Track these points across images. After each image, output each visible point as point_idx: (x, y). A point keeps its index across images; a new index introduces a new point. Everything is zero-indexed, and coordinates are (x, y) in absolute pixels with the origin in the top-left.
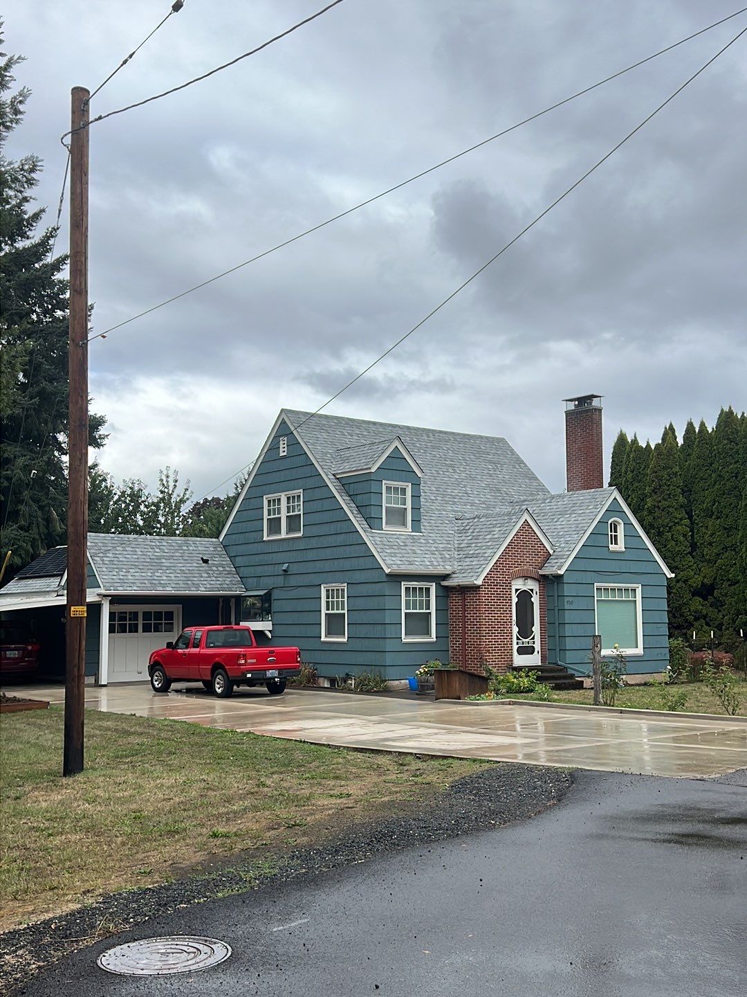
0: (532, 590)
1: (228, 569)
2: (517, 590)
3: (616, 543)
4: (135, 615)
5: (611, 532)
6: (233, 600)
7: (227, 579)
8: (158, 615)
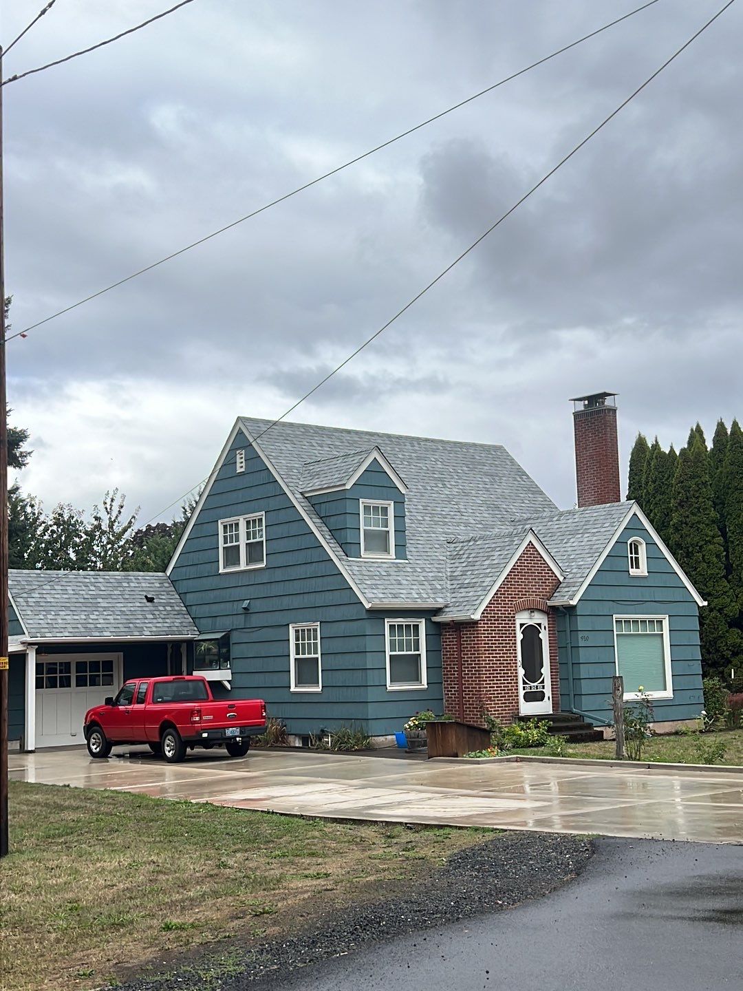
0: (539, 625)
1: (177, 608)
2: (522, 625)
3: (637, 567)
4: (66, 667)
5: (631, 553)
6: (184, 646)
7: (177, 621)
8: (95, 665)
